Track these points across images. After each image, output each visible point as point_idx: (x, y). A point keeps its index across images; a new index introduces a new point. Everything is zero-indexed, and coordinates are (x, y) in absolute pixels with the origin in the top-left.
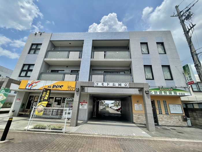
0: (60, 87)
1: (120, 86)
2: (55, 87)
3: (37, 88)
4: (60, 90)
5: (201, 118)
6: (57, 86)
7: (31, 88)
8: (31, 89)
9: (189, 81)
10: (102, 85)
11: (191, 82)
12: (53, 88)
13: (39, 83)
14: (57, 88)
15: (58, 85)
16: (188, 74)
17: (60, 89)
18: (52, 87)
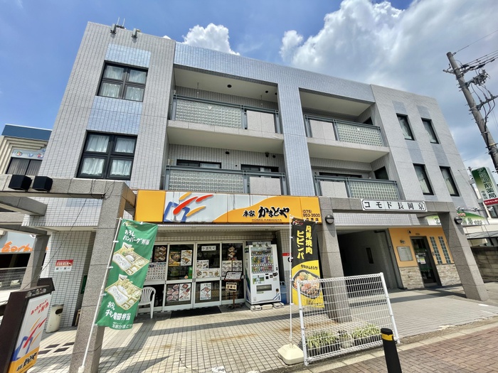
0: (282, 212)
1: (411, 209)
2: (267, 214)
3: (207, 219)
4: (282, 223)
5: (495, 263)
6: (271, 212)
7: (185, 217)
8: (187, 221)
9: (489, 199)
10: (377, 208)
11: (494, 200)
12: (262, 217)
13: (208, 200)
14: (274, 218)
15: (273, 208)
16: (486, 186)
17: (281, 218)
18: (257, 214)
